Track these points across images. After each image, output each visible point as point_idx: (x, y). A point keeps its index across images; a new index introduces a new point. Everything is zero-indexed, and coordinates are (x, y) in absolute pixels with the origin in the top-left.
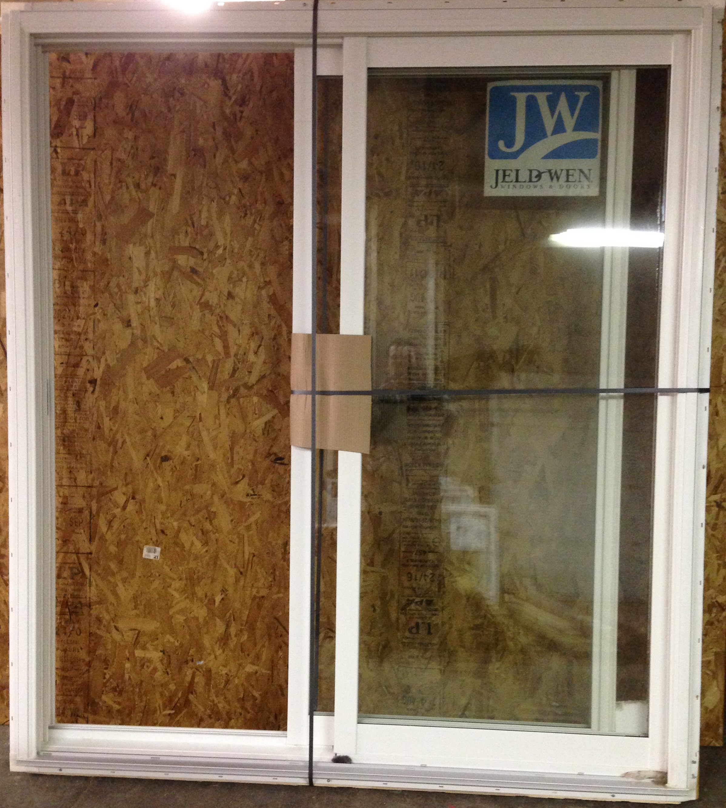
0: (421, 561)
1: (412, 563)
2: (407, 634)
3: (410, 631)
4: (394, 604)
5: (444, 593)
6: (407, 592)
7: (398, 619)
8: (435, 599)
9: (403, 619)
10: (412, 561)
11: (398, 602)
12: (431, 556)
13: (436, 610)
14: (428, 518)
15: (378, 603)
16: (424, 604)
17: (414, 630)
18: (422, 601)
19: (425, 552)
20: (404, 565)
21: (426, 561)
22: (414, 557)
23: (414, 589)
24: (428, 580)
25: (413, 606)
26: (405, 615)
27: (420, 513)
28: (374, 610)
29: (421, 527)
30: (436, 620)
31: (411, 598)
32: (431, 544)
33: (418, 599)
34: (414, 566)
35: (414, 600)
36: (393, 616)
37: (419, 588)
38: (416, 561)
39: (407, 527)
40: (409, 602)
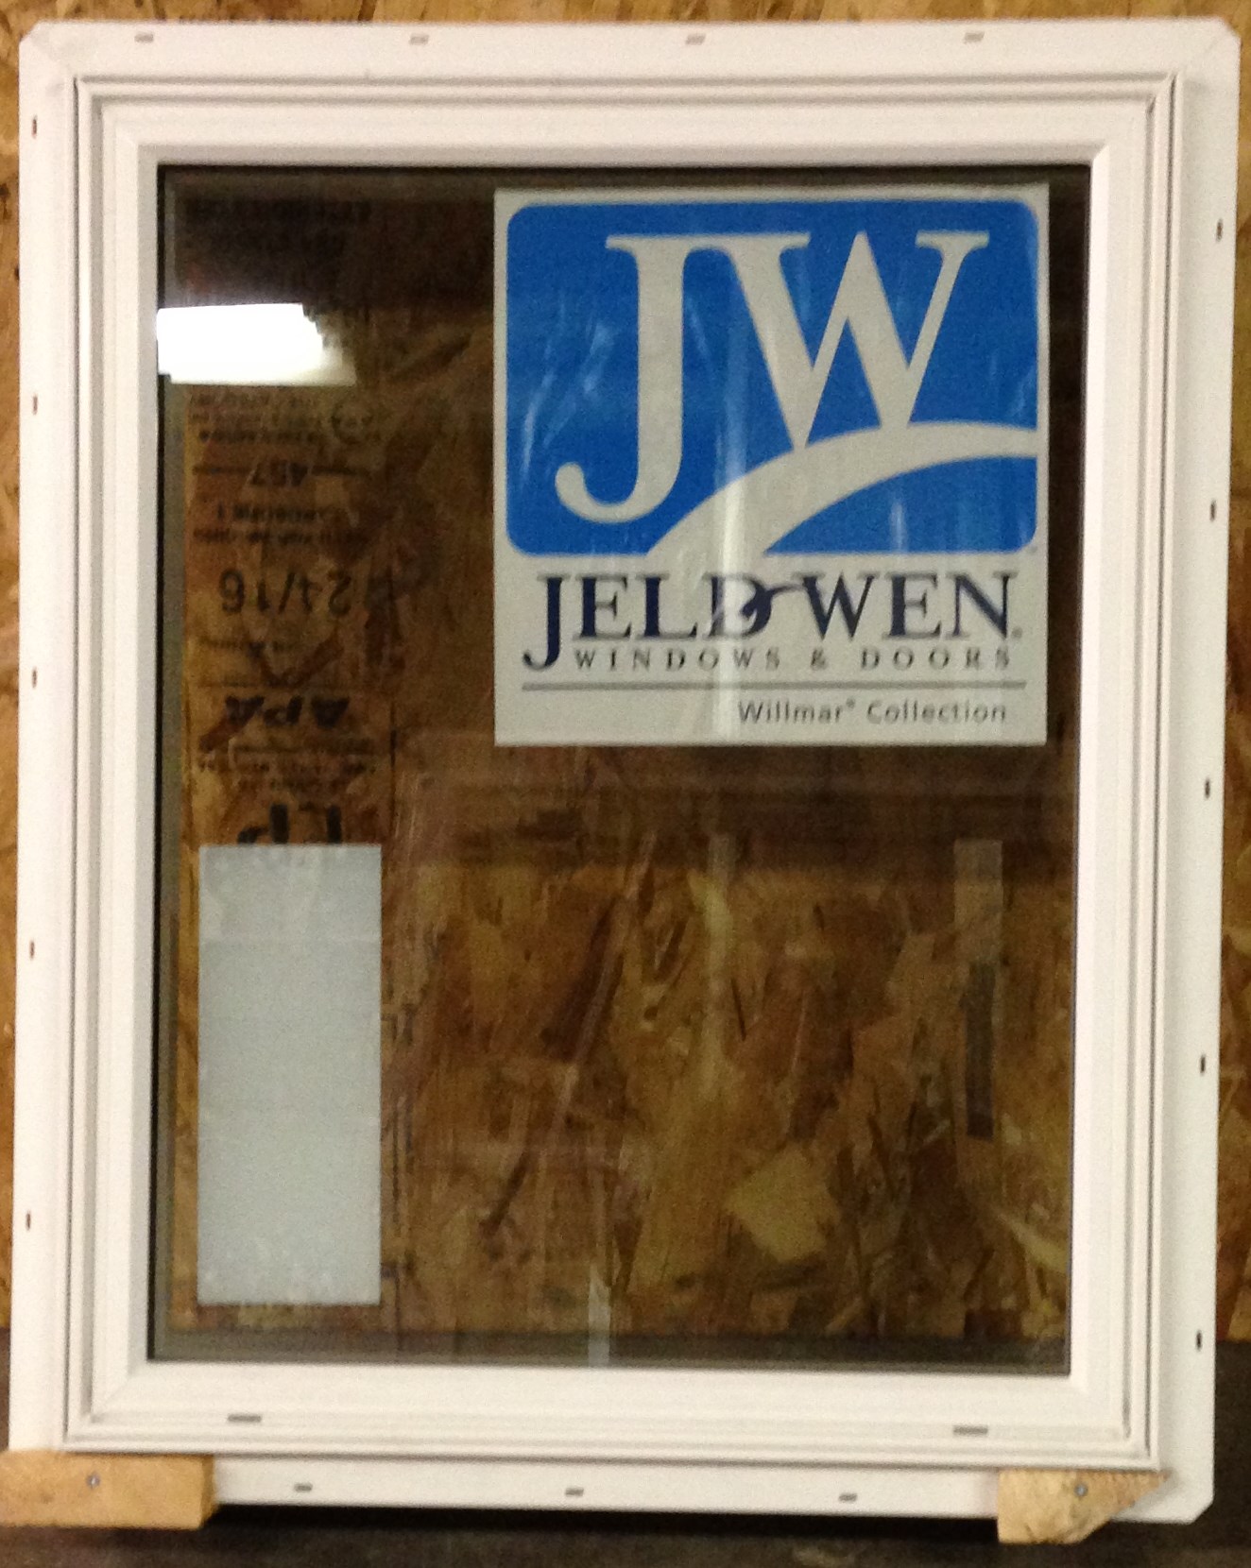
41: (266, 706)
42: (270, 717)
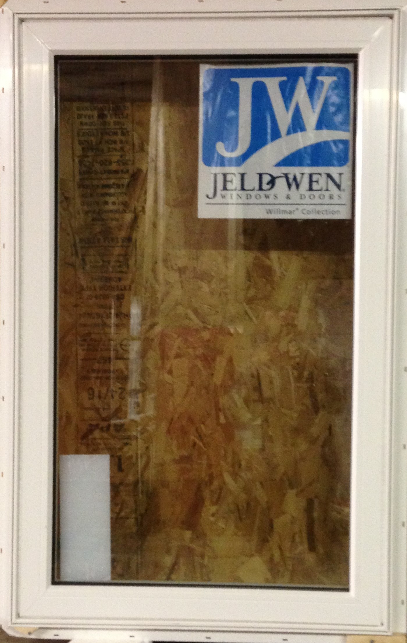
41: (100, 426)
42: (102, 429)
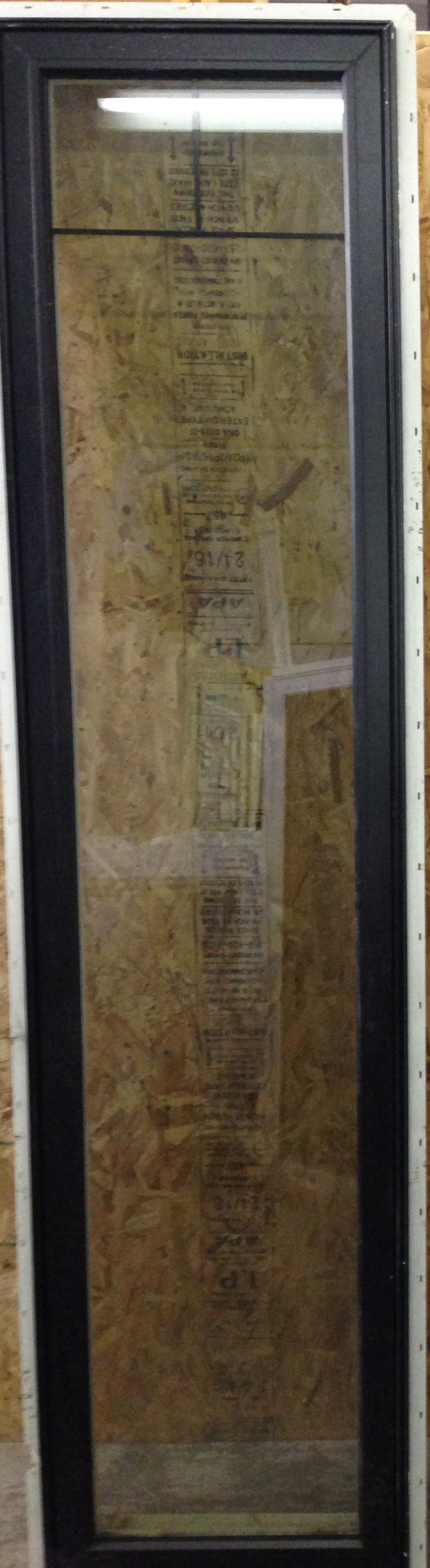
0: (236, 1178)
1: (223, 1182)
2: (218, 1289)
3: (223, 1282)
4: (194, 1246)
5: (275, 1225)
6: (217, 1225)
7: (202, 1267)
8: (261, 1236)
9: (210, 1266)
10: (222, 1179)
11: (202, 1242)
12: (251, 1171)
13: (264, 1251)
14: (246, 1112)
15: (170, 1244)
16: (244, 1242)
17: (229, 1283)
18: (239, 1239)
19: (242, 1166)
20: (211, 1186)
21: (245, 1178)
22: (225, 1172)
23: (226, 1221)
24: (249, 1206)
25: (225, 1247)
26: (214, 1259)
27: (231, 1106)
28: (165, 1256)
29: (235, 1127)
30: (263, 1267)
31: (224, 1236)
32: (251, 1153)
33: (235, 1237)
34: (226, 1186)
35: (225, 1239)
36: (195, 1264)
37: (234, 1221)
38: (227, 1179)
39: (212, 1128)
40: (221, 1241)
